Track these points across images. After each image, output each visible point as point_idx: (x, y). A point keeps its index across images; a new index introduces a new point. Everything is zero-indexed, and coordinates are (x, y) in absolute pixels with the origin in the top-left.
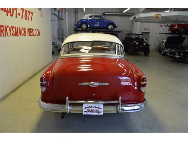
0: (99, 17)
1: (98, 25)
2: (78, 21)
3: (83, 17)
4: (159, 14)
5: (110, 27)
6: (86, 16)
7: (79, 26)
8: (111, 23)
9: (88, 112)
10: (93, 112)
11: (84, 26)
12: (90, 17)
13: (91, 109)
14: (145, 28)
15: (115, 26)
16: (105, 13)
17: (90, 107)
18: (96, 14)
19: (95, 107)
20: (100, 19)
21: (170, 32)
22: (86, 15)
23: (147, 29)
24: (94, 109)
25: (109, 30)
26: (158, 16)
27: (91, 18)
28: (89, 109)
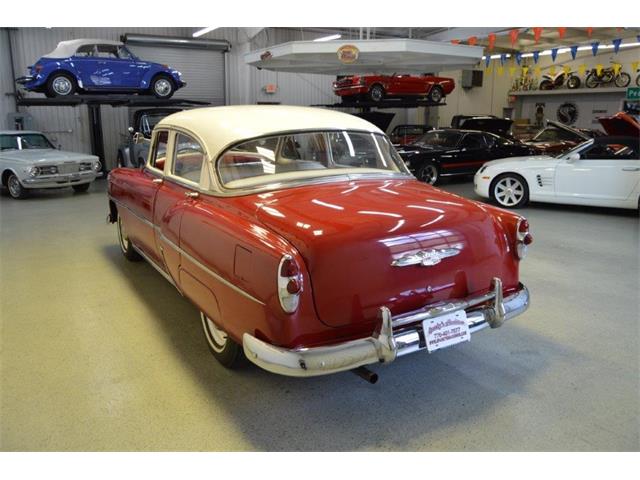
0: (111, 52)
1: (106, 82)
2: (33, 64)
3: (53, 50)
4: (350, 47)
5: (162, 86)
6: (66, 47)
7: (40, 86)
8: (163, 74)
9: (439, 340)
10: (449, 338)
11: (62, 85)
12: (82, 49)
13: (442, 331)
14: (264, 90)
15: (176, 84)
16: (129, 38)
17: (438, 327)
18: (102, 38)
19: (449, 323)
20: (114, 59)
21: (339, 100)
22: (65, 43)
23: (271, 94)
24: (449, 328)
25: (158, 97)
26: (349, 52)
27: (83, 54)
28: (438, 331)
